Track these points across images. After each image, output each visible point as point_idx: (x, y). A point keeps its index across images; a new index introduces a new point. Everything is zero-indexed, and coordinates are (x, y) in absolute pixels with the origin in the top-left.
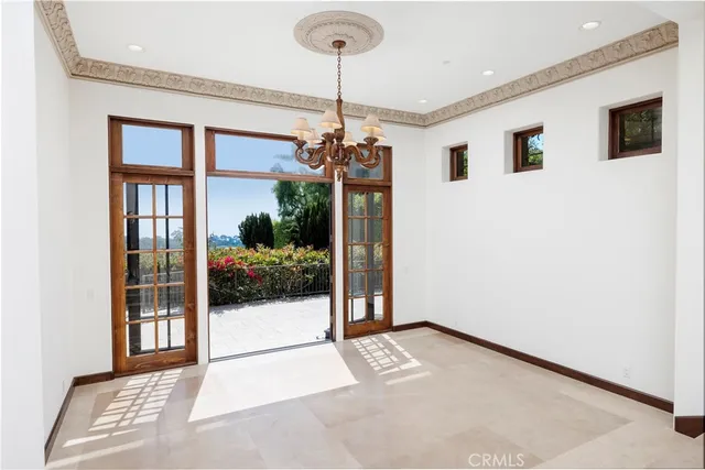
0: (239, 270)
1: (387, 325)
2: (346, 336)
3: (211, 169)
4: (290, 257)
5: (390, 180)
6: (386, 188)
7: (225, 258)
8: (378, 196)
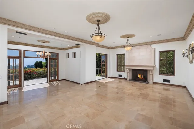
0: (32, 73)
1: (58, 80)
2: (50, 82)
3: (24, 57)
4: (44, 70)
5: (58, 58)
6: (57, 59)
7: (29, 70)
8: (56, 60)
